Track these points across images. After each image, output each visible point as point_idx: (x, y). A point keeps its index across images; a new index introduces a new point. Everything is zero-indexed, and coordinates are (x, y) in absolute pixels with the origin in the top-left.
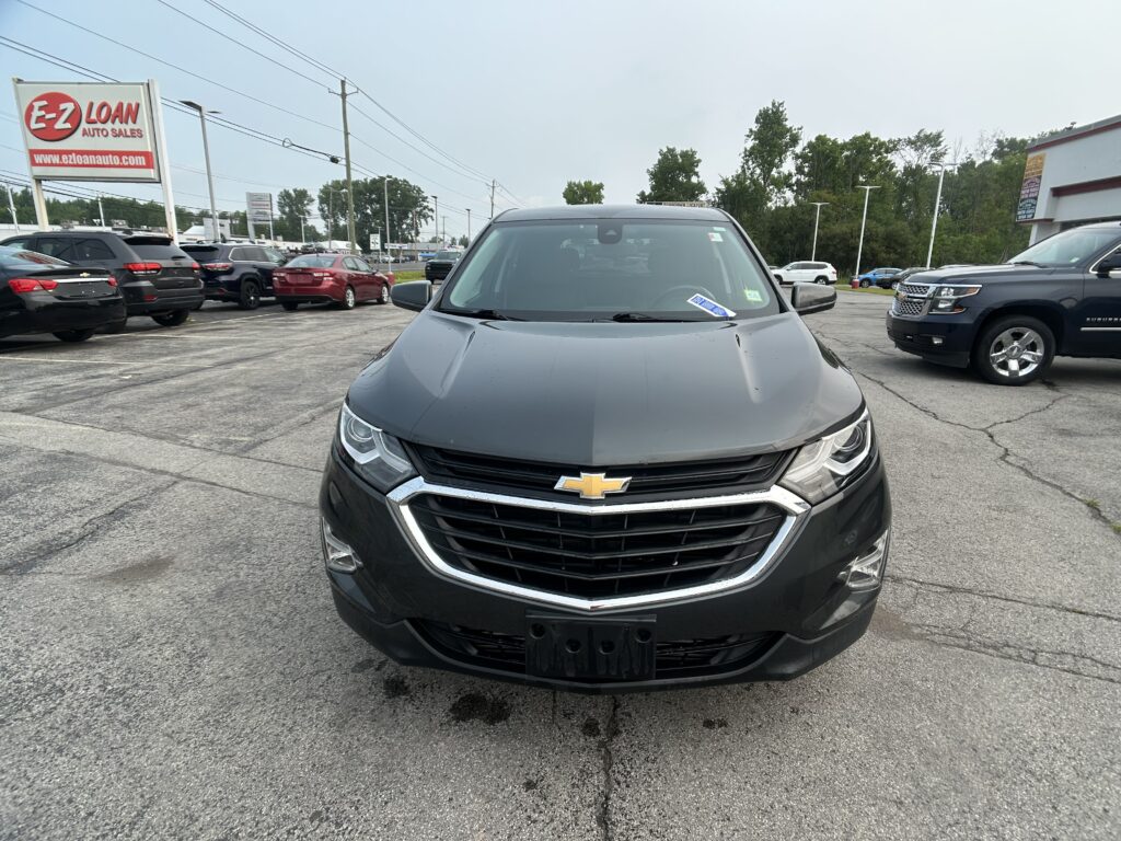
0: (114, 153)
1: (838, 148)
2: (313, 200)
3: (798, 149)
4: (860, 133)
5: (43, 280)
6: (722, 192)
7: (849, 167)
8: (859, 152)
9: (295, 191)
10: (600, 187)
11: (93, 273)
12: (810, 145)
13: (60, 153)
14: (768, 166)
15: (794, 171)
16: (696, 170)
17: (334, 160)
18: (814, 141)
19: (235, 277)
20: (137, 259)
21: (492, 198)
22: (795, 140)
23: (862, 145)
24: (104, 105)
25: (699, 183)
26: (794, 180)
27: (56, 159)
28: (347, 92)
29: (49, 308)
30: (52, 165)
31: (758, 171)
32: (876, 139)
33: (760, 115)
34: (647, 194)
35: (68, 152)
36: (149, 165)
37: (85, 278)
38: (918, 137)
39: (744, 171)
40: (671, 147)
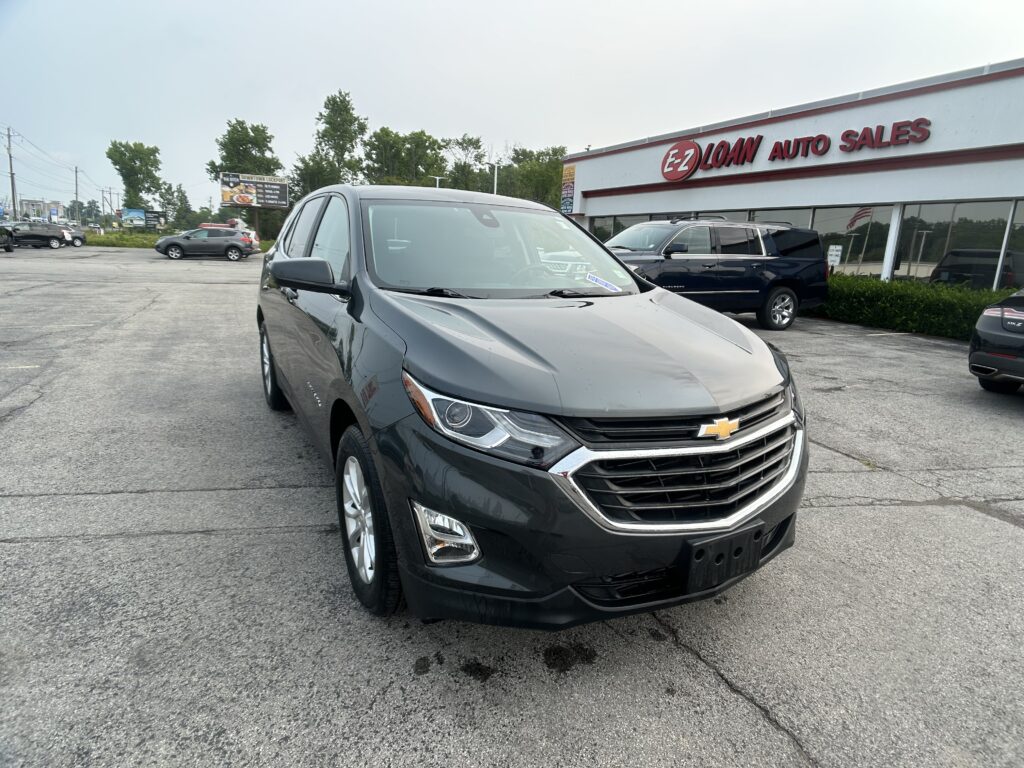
1: (399, 141)
3: (366, 137)
4: (418, 130)
6: (300, 170)
7: (411, 158)
8: (417, 146)
12: (375, 135)
14: (340, 150)
15: (363, 157)
16: (270, 145)
18: (378, 131)
22: (362, 129)
23: (419, 141)
25: (273, 159)
26: (364, 165)
31: (332, 153)
32: (430, 137)
33: (329, 100)
34: (217, 164)
38: (463, 139)
39: (318, 152)
40: (240, 119)
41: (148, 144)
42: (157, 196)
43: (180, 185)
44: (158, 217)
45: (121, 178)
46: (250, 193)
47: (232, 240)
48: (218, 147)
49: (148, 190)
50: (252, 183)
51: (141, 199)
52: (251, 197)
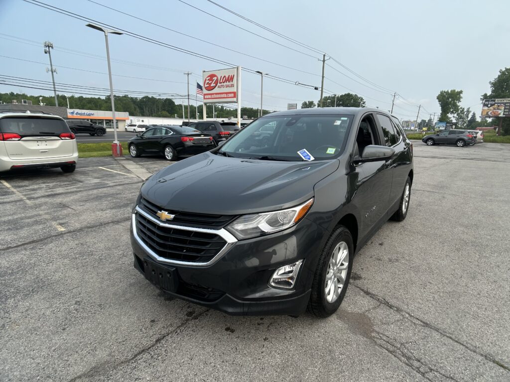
0: (225, 93)
2: (315, 105)
5: (190, 138)
9: (309, 102)
10: (461, 92)
11: (205, 135)
13: (211, 94)
17: (316, 89)
19: (261, 138)
20: (223, 130)
21: (393, 101)
24: (225, 77)
27: (210, 96)
28: (325, 59)
29: (191, 147)
30: (209, 99)
34: (488, 95)
35: (213, 94)
36: (234, 97)
37: (202, 137)
40: (507, 68)
41: (457, 90)
42: (455, 115)
43: (469, 108)
44: (452, 126)
45: (441, 108)
46: (500, 109)
47: (461, 136)
48: (490, 86)
49: (452, 112)
50: (502, 103)
51: (447, 117)
52: (500, 112)
